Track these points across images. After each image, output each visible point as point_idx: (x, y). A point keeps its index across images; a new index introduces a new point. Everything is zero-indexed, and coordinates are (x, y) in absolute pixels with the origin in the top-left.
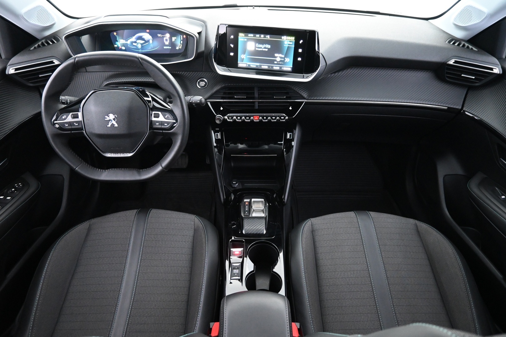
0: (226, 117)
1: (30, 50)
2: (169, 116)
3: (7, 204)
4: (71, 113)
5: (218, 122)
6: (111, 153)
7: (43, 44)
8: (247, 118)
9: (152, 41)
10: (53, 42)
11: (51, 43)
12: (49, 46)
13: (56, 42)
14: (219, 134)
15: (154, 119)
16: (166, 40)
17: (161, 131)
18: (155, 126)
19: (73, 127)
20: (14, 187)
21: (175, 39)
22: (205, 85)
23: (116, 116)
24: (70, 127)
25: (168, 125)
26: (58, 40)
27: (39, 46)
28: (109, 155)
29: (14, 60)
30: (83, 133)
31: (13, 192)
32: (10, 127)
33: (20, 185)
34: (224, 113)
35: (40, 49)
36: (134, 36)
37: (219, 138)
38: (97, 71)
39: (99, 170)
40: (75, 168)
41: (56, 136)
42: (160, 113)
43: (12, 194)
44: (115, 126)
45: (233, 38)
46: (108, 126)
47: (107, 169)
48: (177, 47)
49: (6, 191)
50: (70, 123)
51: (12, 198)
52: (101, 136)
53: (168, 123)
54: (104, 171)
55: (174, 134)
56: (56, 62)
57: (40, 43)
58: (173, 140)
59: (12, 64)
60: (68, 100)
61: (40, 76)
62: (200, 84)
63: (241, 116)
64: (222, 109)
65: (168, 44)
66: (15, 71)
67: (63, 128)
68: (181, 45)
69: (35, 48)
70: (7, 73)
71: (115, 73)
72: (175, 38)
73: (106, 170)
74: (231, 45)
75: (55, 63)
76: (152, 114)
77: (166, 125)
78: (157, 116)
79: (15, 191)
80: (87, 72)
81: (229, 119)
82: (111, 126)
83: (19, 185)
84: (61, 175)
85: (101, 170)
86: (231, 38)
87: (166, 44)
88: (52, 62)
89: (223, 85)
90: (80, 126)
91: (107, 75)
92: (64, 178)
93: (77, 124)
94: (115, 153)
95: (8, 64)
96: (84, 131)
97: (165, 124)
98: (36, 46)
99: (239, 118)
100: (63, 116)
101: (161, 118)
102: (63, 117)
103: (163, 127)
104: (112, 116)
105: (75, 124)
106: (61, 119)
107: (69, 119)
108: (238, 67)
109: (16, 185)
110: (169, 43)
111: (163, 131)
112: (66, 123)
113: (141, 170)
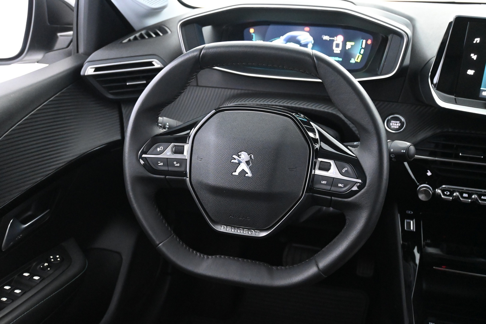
0: (439, 191)
1: (121, 43)
2: (350, 170)
3: (32, 288)
4: (172, 144)
5: (421, 197)
6: (227, 226)
7: (142, 36)
8: (483, 197)
9: (312, 46)
10: (157, 34)
11: (154, 36)
12: (151, 40)
13: (161, 34)
14: (412, 222)
15: (318, 172)
16: (338, 45)
17: (329, 197)
18: (317, 186)
19: (171, 169)
20: (48, 261)
21: (352, 46)
22: (401, 127)
23: (252, 156)
24: (166, 168)
25: (345, 186)
26: (165, 32)
27: (136, 38)
28: (222, 229)
29: (95, 55)
30: (185, 181)
31: (45, 268)
32: (68, 158)
33: (58, 258)
34: (435, 183)
35: (136, 41)
36: (283, 35)
37: (412, 228)
38: (213, 86)
39: (198, 254)
40: (158, 242)
41: (139, 180)
42: (332, 162)
43: (42, 272)
44: (246, 175)
45: (478, 42)
46: (234, 174)
47: (212, 255)
48: (352, 59)
49: (34, 264)
50: (167, 161)
51: (42, 280)
52: (216, 191)
53: (345, 183)
54: (205, 256)
55: (355, 207)
56: (157, 64)
57: (137, 35)
58: (347, 217)
59: (91, 60)
60: (167, 124)
61: (128, 84)
62: (391, 124)
63: (470, 192)
64: (429, 174)
65: (339, 52)
66: (95, 71)
67: (154, 167)
68: (361, 56)
69: (130, 40)
70: (82, 73)
71: (243, 91)
72: (353, 43)
73: (210, 257)
74: (472, 55)
75: (153, 65)
76: (315, 163)
77: (340, 187)
78: (326, 168)
79: (48, 267)
80: (197, 86)
81: (444, 195)
82: (240, 173)
83: (55, 259)
84: (119, 254)
85: (200, 256)
86: (475, 42)
87: (335, 52)
88: (150, 64)
89: (438, 131)
90: (182, 169)
91: (229, 93)
92: (122, 258)
93: (178, 165)
94: (235, 227)
95: (88, 60)
96: (188, 179)
97: (340, 185)
98: (132, 38)
99: (465, 195)
100: (159, 147)
101: (334, 172)
102: (158, 149)
103: (333, 189)
104: (244, 156)
105: (175, 163)
106: (155, 152)
107: (168, 153)
108: (480, 96)
109: (51, 257)
110: (341, 51)
111: (333, 198)
112: (161, 160)
113: (274, 268)
